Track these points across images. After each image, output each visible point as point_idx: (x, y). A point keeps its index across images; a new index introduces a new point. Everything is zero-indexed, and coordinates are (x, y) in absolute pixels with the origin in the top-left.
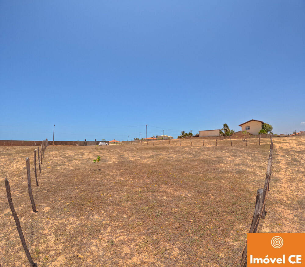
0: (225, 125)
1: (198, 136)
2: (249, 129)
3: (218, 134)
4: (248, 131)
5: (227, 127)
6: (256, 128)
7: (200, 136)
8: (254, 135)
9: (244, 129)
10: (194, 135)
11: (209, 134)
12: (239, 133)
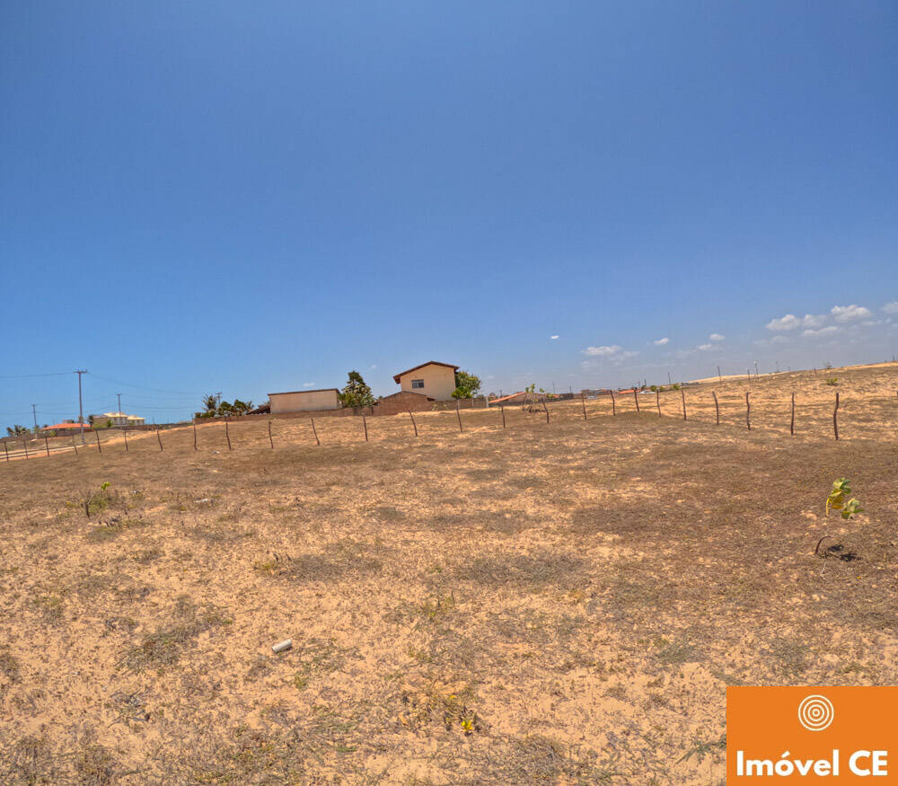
0: (354, 376)
1: (265, 410)
2: (421, 385)
3: (332, 401)
4: (419, 391)
5: (360, 380)
6: (439, 384)
7: (273, 409)
8: (442, 402)
9: (409, 388)
10: (256, 408)
11: (304, 402)
12: (399, 398)
